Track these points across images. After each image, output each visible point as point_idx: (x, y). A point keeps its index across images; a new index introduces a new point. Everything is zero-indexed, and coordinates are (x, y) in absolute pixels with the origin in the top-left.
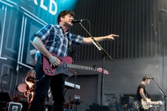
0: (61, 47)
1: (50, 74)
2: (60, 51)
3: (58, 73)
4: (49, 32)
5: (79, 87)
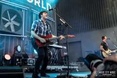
0: (43, 32)
5: (65, 48)
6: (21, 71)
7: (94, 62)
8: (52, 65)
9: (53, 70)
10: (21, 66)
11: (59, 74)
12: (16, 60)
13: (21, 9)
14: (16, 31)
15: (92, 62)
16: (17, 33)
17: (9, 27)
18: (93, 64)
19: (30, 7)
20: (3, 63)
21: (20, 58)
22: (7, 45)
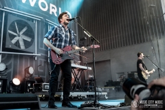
0: (64, 41)
1: (59, 63)
2: (63, 44)
3: (63, 60)
4: (53, 32)
5: (90, 68)
6: (36, 98)
7: (136, 88)
8: (74, 90)
9: (75, 97)
10: (33, 93)
11: (83, 103)
12: (27, 85)
13: (33, 20)
14: (26, 47)
15: (133, 87)
16: (27, 50)
17: (17, 43)
18: (133, 90)
19: (45, 17)
20: (11, 89)
21: (32, 82)
22: (15, 66)
